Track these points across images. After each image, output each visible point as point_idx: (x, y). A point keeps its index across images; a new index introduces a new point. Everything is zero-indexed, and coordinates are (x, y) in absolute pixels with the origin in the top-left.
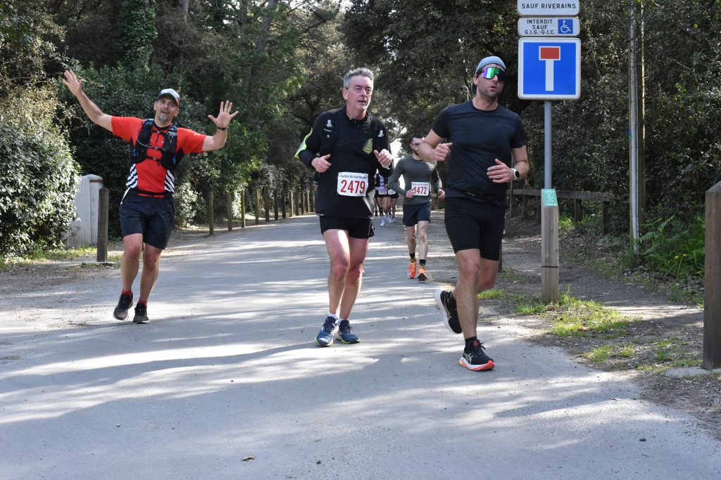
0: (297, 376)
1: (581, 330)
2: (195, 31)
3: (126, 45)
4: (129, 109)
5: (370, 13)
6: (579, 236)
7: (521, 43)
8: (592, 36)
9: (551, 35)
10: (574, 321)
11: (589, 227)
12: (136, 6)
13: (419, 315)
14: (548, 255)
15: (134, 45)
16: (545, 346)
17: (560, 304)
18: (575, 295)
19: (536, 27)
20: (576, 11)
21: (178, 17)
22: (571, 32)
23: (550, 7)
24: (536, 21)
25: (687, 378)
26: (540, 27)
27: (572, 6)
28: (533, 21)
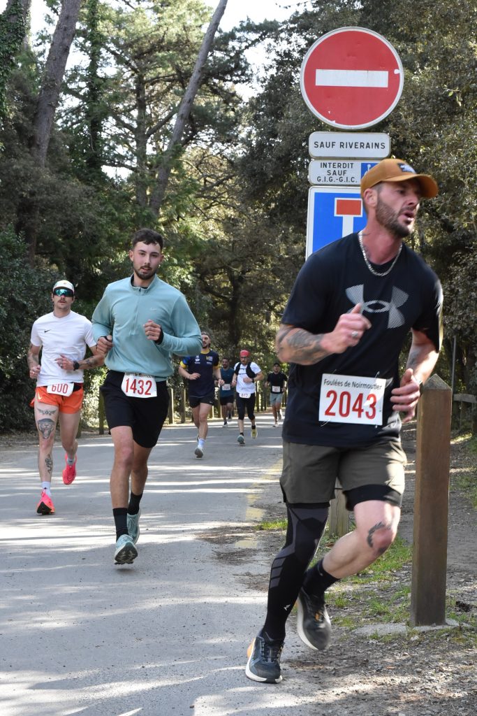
2: (54, 179)
9: (351, 183)
19: (332, 172)
20: (385, 151)
23: (351, 147)
24: (332, 165)
25: (374, 637)
26: (337, 173)
27: (380, 146)
28: (328, 165)
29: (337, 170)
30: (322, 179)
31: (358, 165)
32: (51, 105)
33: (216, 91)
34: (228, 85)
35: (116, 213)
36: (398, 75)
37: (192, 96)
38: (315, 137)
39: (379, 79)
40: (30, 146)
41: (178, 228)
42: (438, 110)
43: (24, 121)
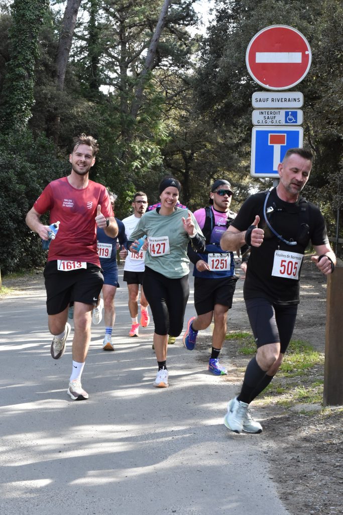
2: (69, 98)
3: (9, 111)
4: (2, 168)
7: (254, 130)
9: (279, 124)
12: (17, 78)
15: (15, 112)
19: (267, 117)
20: (300, 104)
21: (54, 86)
22: (296, 122)
23: (278, 101)
24: (266, 113)
25: (303, 412)
26: (270, 118)
27: (297, 100)
28: (264, 113)
29: (270, 116)
30: (261, 122)
31: (283, 112)
32: (66, 49)
35: (110, 119)
36: (308, 54)
37: (158, 37)
38: (256, 95)
39: (295, 58)
40: (53, 77)
41: (151, 128)
42: (330, 60)
43: (50, 60)
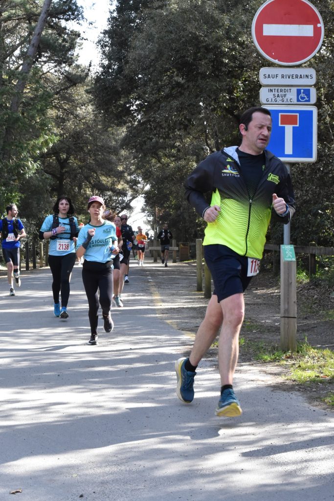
0: (52, 420)
1: (318, 377)
5: (118, 78)
6: (313, 289)
8: (326, 104)
9: (290, 103)
10: (312, 368)
11: (322, 280)
13: (166, 362)
14: (287, 306)
16: (285, 391)
17: (298, 352)
18: (313, 344)
19: (276, 95)
20: (313, 81)
22: (309, 101)
23: (289, 78)
24: (276, 90)
26: (280, 96)
27: (309, 77)
28: (274, 90)
29: (280, 93)
30: (270, 100)
31: (294, 90)
33: (52, 27)
34: (63, 23)
36: (321, 27)
37: (40, 31)
38: (264, 71)
39: (307, 31)
